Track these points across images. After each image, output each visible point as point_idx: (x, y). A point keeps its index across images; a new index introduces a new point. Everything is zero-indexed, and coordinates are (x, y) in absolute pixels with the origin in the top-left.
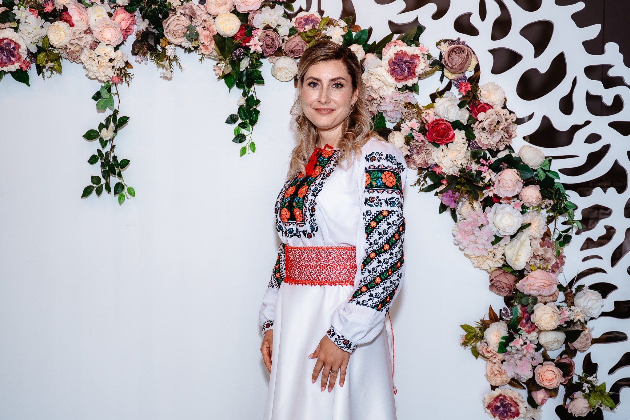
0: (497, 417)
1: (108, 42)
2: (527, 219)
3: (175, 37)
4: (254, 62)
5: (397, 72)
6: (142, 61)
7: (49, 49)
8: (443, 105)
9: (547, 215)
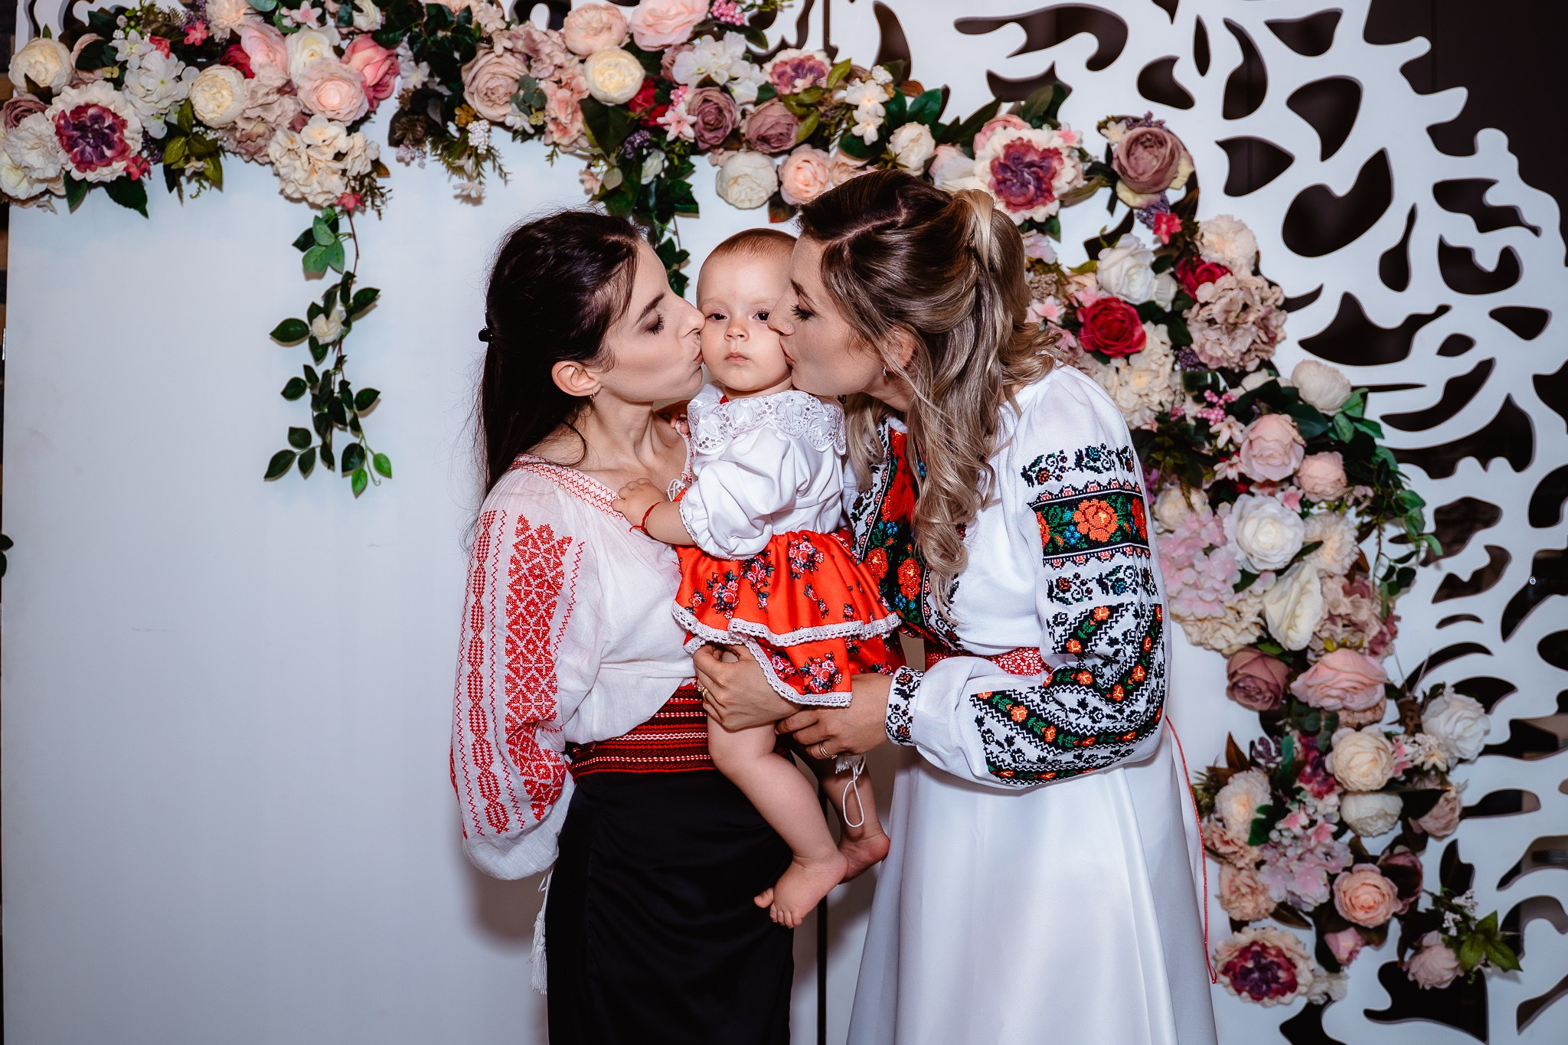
0: (1245, 994)
1: (331, 115)
2: (1314, 530)
3: (490, 104)
4: (676, 162)
5: (1009, 188)
6: (413, 159)
7: (195, 129)
8: (1119, 265)
9: (1357, 521)
